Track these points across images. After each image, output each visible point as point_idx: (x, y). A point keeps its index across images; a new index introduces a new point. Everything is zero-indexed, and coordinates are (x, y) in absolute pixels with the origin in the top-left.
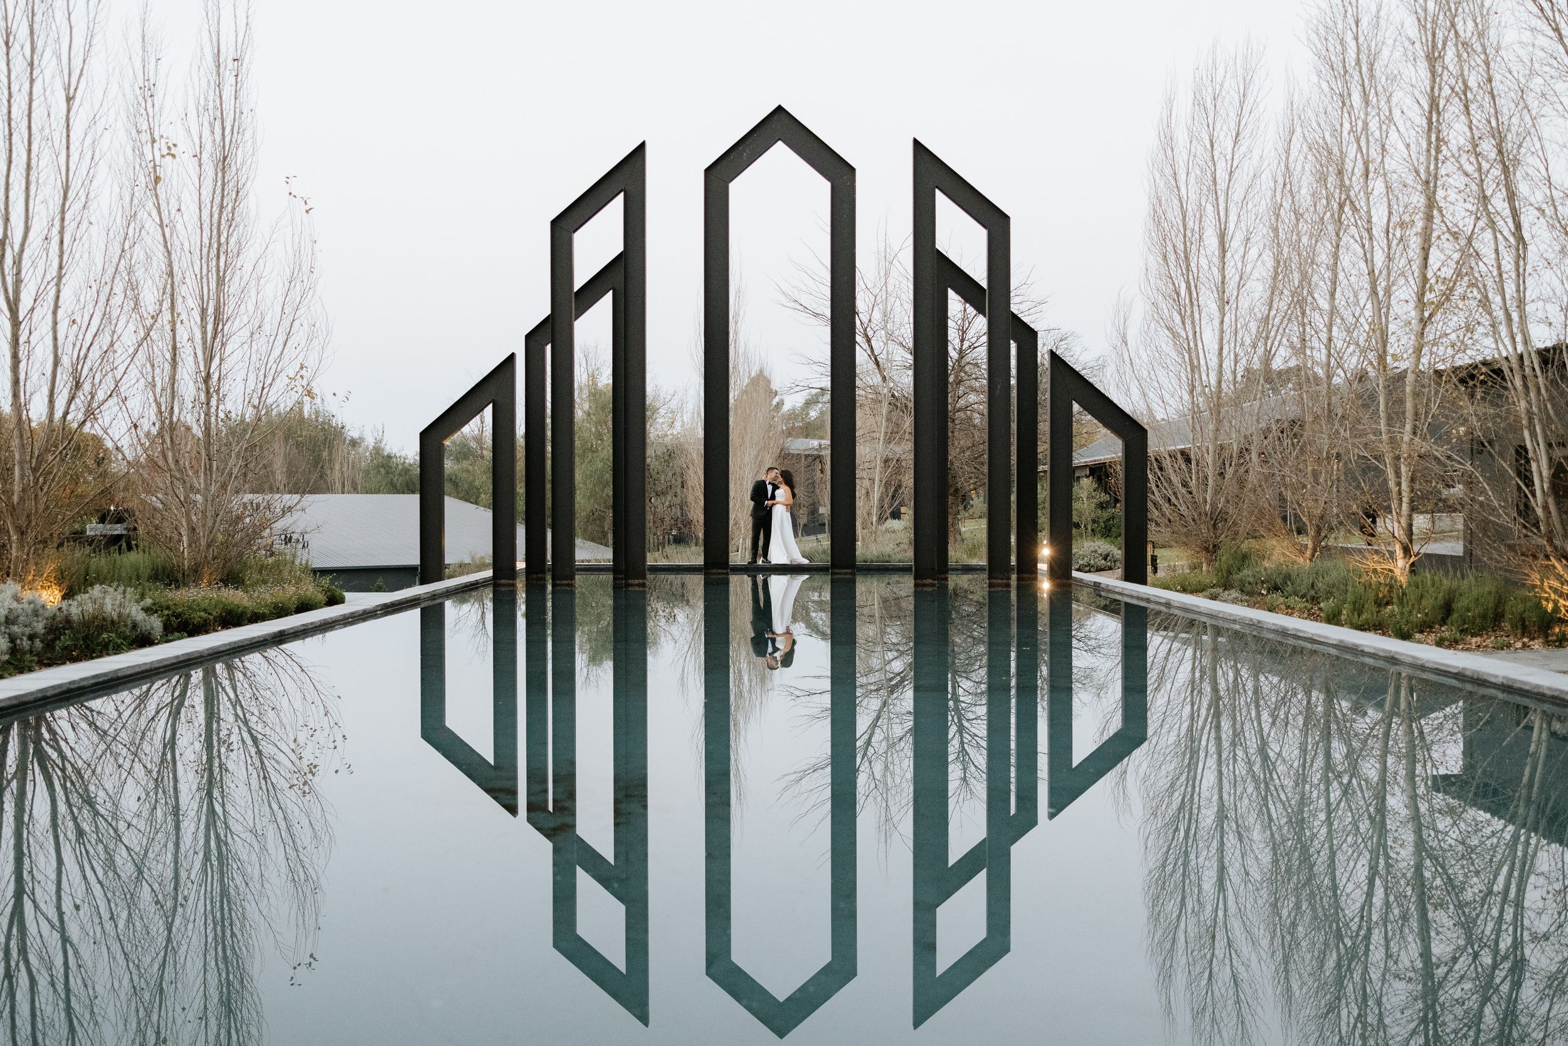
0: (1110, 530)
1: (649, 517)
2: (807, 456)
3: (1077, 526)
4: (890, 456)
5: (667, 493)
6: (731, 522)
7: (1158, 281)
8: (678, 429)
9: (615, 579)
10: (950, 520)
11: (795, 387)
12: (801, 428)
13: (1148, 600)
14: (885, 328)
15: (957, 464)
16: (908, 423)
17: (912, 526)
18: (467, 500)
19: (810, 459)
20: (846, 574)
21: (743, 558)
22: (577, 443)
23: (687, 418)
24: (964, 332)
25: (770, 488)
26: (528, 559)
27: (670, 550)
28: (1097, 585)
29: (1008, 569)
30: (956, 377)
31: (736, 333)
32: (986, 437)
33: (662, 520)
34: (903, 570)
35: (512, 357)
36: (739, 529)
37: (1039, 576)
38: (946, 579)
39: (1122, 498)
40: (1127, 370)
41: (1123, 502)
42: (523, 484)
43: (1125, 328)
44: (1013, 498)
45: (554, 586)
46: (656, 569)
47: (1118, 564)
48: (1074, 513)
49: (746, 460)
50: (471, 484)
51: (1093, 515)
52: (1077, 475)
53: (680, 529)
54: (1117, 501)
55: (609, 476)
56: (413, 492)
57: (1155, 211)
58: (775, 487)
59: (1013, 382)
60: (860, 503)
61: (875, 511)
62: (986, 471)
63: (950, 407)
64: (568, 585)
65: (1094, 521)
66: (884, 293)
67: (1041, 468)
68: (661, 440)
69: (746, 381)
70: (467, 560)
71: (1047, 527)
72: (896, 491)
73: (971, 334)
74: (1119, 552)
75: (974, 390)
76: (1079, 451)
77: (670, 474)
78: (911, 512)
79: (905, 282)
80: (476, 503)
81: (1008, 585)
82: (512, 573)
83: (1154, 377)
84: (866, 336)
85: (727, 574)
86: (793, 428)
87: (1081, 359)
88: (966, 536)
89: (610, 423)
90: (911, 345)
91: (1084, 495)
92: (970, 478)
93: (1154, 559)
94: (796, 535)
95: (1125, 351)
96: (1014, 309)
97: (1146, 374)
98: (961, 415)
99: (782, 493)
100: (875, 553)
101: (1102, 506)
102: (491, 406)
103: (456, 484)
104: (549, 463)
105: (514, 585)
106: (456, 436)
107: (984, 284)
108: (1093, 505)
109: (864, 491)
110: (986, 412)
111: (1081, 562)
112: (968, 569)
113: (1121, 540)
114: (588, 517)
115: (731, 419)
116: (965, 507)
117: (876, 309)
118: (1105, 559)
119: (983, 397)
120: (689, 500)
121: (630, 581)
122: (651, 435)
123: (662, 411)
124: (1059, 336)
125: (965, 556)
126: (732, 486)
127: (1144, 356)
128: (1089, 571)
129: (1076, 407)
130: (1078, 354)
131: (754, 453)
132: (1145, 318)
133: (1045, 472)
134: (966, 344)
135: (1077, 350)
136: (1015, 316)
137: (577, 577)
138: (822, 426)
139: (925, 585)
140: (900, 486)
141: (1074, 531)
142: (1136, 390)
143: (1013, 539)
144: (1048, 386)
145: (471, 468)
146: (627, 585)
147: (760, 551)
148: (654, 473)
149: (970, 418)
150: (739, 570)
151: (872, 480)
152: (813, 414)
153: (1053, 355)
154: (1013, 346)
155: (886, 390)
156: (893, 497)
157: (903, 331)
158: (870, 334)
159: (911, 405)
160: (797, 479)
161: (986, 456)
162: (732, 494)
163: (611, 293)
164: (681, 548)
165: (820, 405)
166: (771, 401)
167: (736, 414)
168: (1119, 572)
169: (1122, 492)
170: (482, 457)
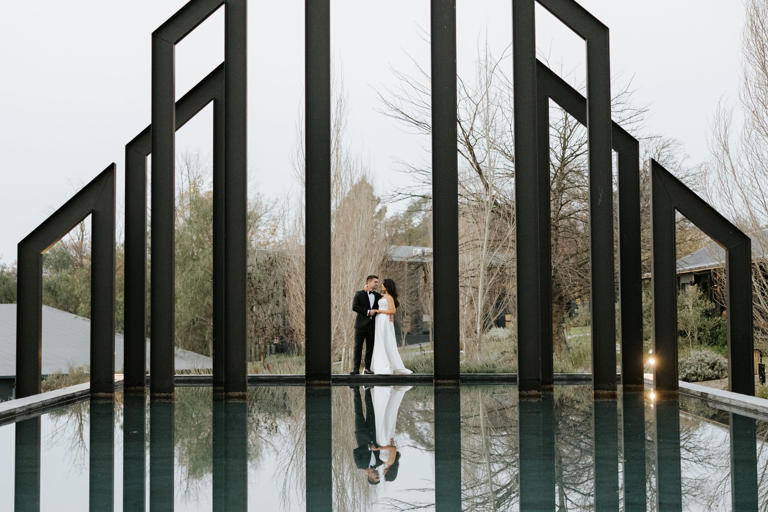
0: (716, 338)
1: (250, 326)
2: (410, 264)
3: (683, 334)
4: (494, 262)
5: (268, 302)
6: (333, 331)
7: (758, 90)
8: (280, 236)
9: (215, 391)
10: (555, 327)
11: (397, 195)
12: (403, 235)
13: (756, 412)
14: (487, 136)
15: (561, 272)
16: (511, 230)
17: (516, 334)
18: (67, 310)
19: (413, 267)
20: (449, 384)
21: (345, 369)
22: (178, 251)
23: (289, 225)
24: (566, 140)
25: (372, 298)
26: (126, 371)
27: (272, 359)
28: (704, 397)
29: (614, 379)
30: (559, 184)
31: (338, 141)
32: (589, 245)
33: (264, 329)
34: (507, 380)
35: (112, 168)
36: (342, 338)
37: (646, 387)
38: (552, 390)
39: (727, 306)
40: (730, 178)
41: (728, 309)
42: (122, 293)
43: (726, 136)
44: (618, 306)
45: (152, 398)
46: (257, 381)
47: (726, 373)
48: (680, 321)
49: (349, 268)
50: (70, 293)
51: (699, 324)
52: (682, 281)
53: (281, 338)
54: (723, 309)
55: (209, 285)
56: (11, 302)
57: (753, 22)
58: (378, 297)
59: (615, 188)
60: (464, 312)
61: (479, 319)
62: (590, 278)
63: (552, 215)
64: (167, 398)
65: (700, 330)
66: (485, 101)
67: (645, 275)
68: (262, 248)
69: (349, 189)
70: (65, 371)
71: (652, 334)
72: (500, 299)
73: (572, 142)
74: (726, 361)
75: (576, 197)
76: (684, 258)
77: (272, 283)
78: (516, 320)
79: (506, 90)
80: (75, 312)
81: (614, 396)
82: (110, 385)
83: (756, 185)
84: (468, 144)
85: (329, 385)
86: (396, 235)
87: (683, 166)
88: (572, 344)
89: (211, 232)
90: (513, 153)
91: (689, 302)
92: (575, 286)
93: (762, 368)
94: (399, 344)
95: (727, 159)
96: (615, 118)
97: (748, 181)
98: (565, 222)
99: (386, 302)
100: (480, 363)
101: (707, 314)
102: (90, 216)
103: (54, 293)
104: (148, 272)
105: (112, 398)
106: (56, 246)
107: (584, 93)
108: (699, 313)
109: (467, 300)
110: (589, 219)
111: (688, 371)
112: (573, 379)
113: (728, 348)
114: (188, 327)
115: (333, 226)
116: (570, 315)
117: (478, 117)
118: (712, 367)
119: (586, 205)
120: (290, 309)
121: (231, 394)
122: (253, 243)
123: (264, 219)
124: (661, 144)
125: (570, 366)
126: (333, 294)
127: (746, 164)
128: (697, 381)
129: (679, 216)
130: (680, 160)
131: (356, 261)
132: (745, 127)
133: (650, 279)
134: (568, 152)
135: (679, 157)
136: (615, 125)
137: (175, 388)
138: (425, 233)
139: (529, 396)
140: (504, 295)
141: (680, 339)
142: (739, 198)
143: (618, 348)
144: (650, 193)
145: (69, 276)
146: (227, 398)
147: (363, 361)
148: (256, 285)
149: (574, 225)
150: (341, 381)
151: (476, 288)
152: (416, 221)
153: (654, 163)
154: (615, 155)
155: (488, 199)
156: (497, 304)
157: (505, 139)
158: (472, 141)
159: (513, 213)
160: (400, 286)
161: (589, 264)
162: (334, 302)
163: (211, 104)
164: (283, 357)
165: (423, 213)
166: (373, 209)
167: (338, 222)
168: (726, 381)
169: (727, 299)
170: (82, 266)
